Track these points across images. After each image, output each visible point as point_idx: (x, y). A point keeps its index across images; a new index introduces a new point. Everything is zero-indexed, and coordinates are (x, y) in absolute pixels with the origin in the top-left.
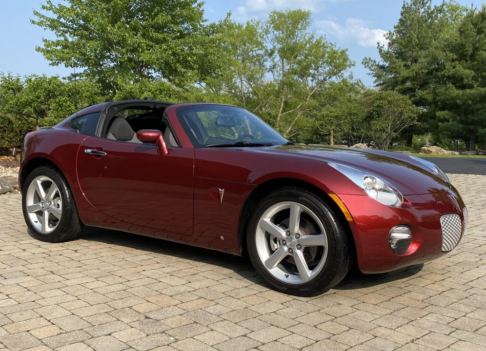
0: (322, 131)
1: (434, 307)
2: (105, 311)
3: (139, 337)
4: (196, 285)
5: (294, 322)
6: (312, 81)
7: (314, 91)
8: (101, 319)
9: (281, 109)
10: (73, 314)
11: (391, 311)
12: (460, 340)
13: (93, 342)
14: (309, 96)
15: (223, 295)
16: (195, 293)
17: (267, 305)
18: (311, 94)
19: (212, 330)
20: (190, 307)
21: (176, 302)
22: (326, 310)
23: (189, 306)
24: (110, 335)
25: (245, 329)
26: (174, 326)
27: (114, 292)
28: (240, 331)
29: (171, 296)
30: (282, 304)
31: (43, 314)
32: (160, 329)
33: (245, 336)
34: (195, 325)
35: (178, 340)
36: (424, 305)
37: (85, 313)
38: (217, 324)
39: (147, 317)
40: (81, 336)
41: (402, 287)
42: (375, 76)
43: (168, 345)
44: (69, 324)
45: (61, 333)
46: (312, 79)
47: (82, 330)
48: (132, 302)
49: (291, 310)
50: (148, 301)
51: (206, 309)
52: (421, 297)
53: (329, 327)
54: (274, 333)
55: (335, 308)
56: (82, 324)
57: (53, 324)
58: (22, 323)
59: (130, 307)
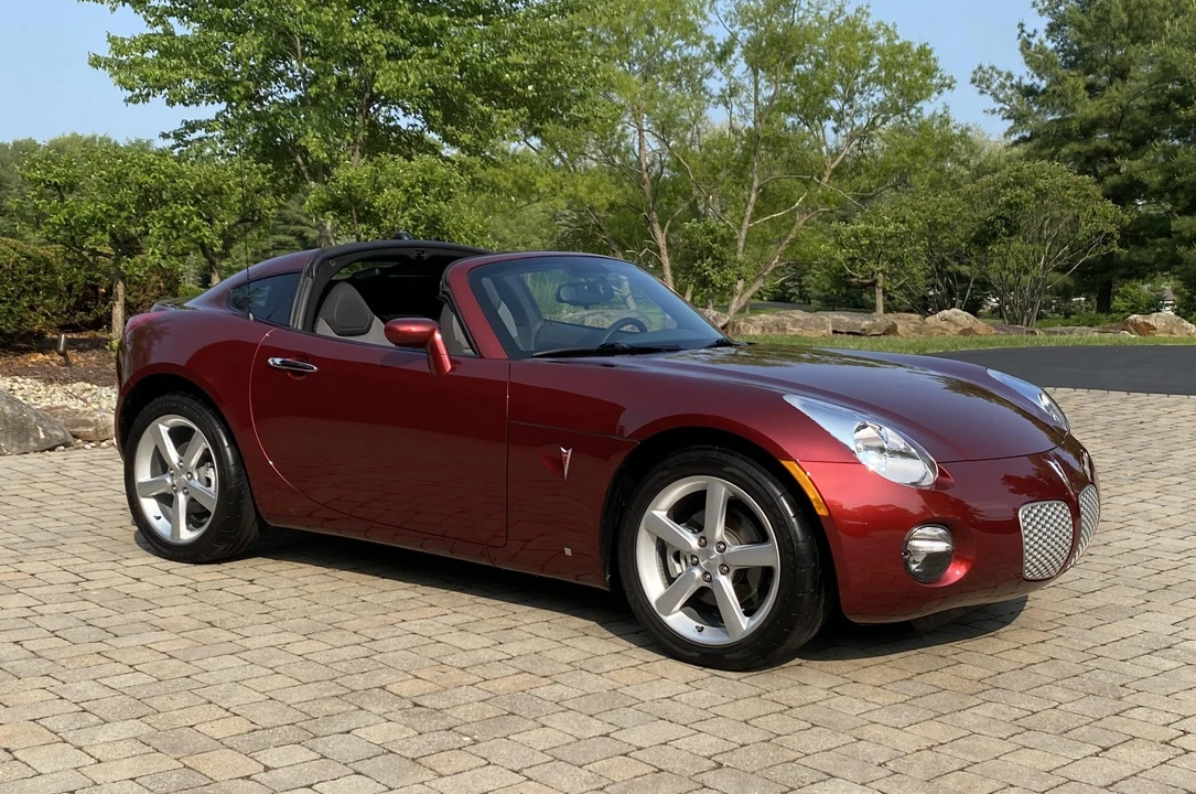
0: (852, 277)
1: (999, 692)
2: (334, 693)
3: (406, 735)
4: (513, 649)
5: (706, 715)
6: (836, 131)
7: (841, 157)
8: (327, 707)
9: (750, 209)
10: (271, 699)
11: (907, 697)
12: (1025, 747)
13: (319, 745)
14: (828, 173)
15: (568, 668)
16: (510, 662)
17: (656, 684)
18: (833, 166)
19: (544, 726)
20: (500, 688)
21: (474, 679)
22: (776, 695)
23: (500, 686)
24: (348, 732)
25: (607, 726)
26: (470, 719)
27: (346, 660)
28: (597, 727)
29: (463, 669)
30: (687, 684)
31: (211, 698)
32: (444, 724)
33: (607, 735)
34: (510, 717)
35: (479, 742)
36: (980, 686)
37: (295, 697)
38: (555, 717)
39: (416, 705)
40: (293, 734)
41: (946, 654)
42: (1009, 118)
43: (460, 749)
44: (265, 716)
45: (255, 730)
46: (835, 125)
47: (293, 724)
48: (384, 677)
49: (703, 694)
50: (416, 677)
51: (533, 692)
52: (978, 673)
53: (773, 723)
54: (665, 730)
55: (794, 692)
56: (290, 716)
57: (235, 715)
58: (176, 713)
59: (383, 688)
